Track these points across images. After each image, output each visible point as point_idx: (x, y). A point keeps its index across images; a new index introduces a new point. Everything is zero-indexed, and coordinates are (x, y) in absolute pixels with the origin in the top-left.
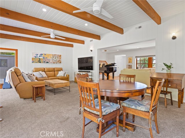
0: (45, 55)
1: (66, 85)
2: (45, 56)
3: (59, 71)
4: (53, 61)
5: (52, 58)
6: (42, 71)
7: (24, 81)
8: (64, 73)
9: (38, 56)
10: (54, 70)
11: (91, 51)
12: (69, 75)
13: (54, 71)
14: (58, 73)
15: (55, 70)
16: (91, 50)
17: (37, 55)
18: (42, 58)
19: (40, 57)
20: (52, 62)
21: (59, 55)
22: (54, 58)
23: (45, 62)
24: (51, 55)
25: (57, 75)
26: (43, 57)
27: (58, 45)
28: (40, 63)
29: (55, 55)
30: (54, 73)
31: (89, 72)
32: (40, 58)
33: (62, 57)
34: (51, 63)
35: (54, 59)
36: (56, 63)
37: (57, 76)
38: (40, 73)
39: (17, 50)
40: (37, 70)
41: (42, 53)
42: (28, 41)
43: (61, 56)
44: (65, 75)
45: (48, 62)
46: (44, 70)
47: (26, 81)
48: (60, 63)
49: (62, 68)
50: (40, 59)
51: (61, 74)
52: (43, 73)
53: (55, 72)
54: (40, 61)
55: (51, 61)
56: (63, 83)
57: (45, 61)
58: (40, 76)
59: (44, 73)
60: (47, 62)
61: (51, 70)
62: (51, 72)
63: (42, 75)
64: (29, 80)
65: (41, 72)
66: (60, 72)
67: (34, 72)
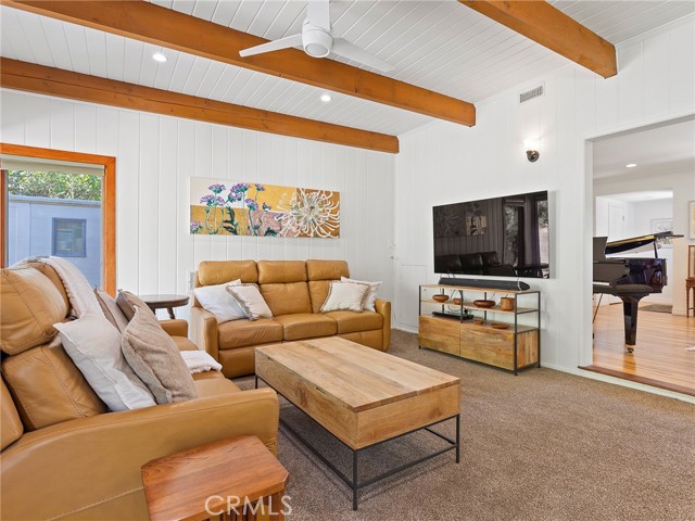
0: (260, 188)
1: (436, 412)
2: (261, 199)
3: (330, 279)
4: (301, 224)
5: (297, 207)
6: (244, 282)
7: (77, 403)
8: (363, 288)
9: (224, 195)
10: (304, 275)
11: (533, 157)
12: (389, 305)
13: (307, 281)
14: (327, 293)
15: (312, 275)
16: (529, 153)
17: (219, 189)
18: (246, 207)
19: (231, 199)
20: (294, 229)
21: (328, 193)
22: (306, 206)
23: (257, 228)
24: (289, 190)
25: (323, 302)
26: (247, 201)
27: (325, 138)
28: (235, 233)
29: (308, 191)
30: (305, 292)
31: (525, 287)
32: (233, 205)
33: (343, 202)
34: (290, 234)
35: (303, 212)
36: (316, 236)
37: (325, 308)
38: (235, 290)
39: (109, 163)
40: (216, 275)
41: (244, 181)
42: (172, 112)
43: (336, 195)
44: (370, 306)
45: (275, 229)
46: (252, 276)
47: (104, 408)
48: (336, 233)
49: (346, 263)
50: (232, 212)
51: (342, 297)
52: (250, 293)
53: (311, 283)
54: (232, 222)
55: (287, 225)
56: (414, 394)
57: (257, 222)
58: (235, 311)
59: (253, 288)
60: (270, 232)
61: (289, 273)
62: (290, 287)
63: (242, 302)
64: (127, 394)
65: (236, 286)
66: (335, 285)
67: (199, 285)
